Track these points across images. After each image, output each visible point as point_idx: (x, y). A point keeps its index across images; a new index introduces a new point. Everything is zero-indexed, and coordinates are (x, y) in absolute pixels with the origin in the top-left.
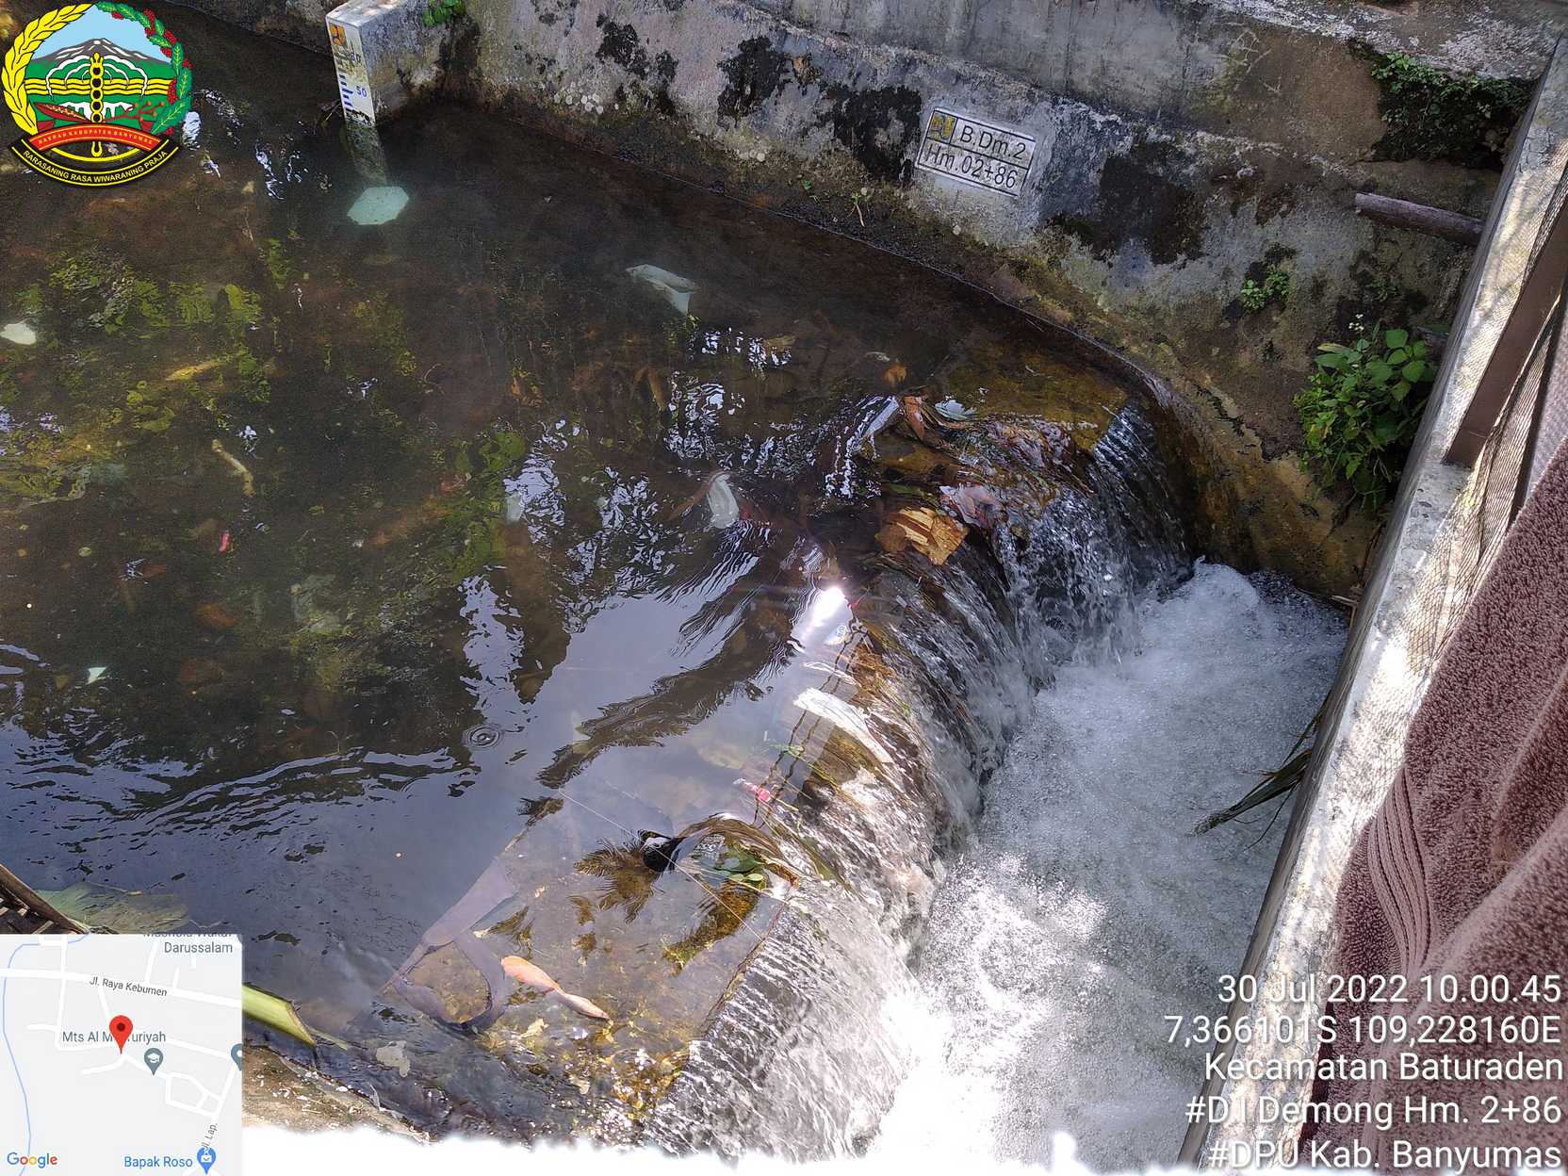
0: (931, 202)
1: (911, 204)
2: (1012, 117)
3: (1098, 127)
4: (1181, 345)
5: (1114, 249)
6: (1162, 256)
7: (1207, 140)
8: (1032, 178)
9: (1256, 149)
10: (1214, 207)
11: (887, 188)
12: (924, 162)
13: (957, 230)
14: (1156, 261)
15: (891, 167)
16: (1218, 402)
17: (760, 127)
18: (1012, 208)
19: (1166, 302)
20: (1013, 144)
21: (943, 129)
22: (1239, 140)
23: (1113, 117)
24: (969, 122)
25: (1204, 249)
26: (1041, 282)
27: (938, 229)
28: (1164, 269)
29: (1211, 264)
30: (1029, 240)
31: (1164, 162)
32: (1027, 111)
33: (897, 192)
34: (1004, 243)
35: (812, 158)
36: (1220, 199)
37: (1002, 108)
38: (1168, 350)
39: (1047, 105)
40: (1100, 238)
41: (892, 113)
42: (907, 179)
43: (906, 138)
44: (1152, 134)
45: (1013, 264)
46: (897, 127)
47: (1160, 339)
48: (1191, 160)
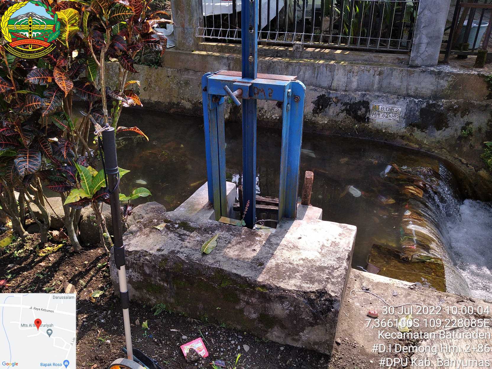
0: (376, 125)
1: (370, 127)
2: (394, 103)
3: (417, 102)
4: (448, 149)
5: (426, 129)
6: (439, 129)
7: (445, 101)
8: (402, 116)
9: (457, 101)
10: (450, 116)
11: (363, 124)
12: (372, 117)
13: (384, 131)
14: (438, 130)
15: (364, 119)
16: (460, 161)
17: (325, 115)
18: (397, 124)
19: (442, 139)
20: (395, 109)
21: (376, 108)
22: (453, 100)
23: (420, 100)
24: (382, 106)
25: (449, 125)
26: (408, 139)
27: (378, 132)
28: (440, 131)
29: (452, 129)
30: (404, 130)
31: (435, 108)
32: (397, 101)
33: (366, 125)
34: (397, 132)
35: (341, 120)
36: (451, 114)
37: (391, 102)
38: (445, 150)
39: (402, 99)
40: (422, 127)
41: (361, 107)
42: (368, 121)
43: (366, 112)
44: (431, 102)
45: (400, 136)
46: (363, 110)
47: (442, 148)
48: (442, 106)
